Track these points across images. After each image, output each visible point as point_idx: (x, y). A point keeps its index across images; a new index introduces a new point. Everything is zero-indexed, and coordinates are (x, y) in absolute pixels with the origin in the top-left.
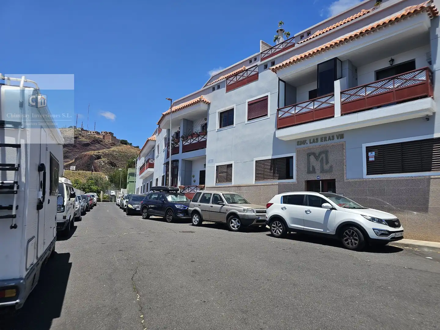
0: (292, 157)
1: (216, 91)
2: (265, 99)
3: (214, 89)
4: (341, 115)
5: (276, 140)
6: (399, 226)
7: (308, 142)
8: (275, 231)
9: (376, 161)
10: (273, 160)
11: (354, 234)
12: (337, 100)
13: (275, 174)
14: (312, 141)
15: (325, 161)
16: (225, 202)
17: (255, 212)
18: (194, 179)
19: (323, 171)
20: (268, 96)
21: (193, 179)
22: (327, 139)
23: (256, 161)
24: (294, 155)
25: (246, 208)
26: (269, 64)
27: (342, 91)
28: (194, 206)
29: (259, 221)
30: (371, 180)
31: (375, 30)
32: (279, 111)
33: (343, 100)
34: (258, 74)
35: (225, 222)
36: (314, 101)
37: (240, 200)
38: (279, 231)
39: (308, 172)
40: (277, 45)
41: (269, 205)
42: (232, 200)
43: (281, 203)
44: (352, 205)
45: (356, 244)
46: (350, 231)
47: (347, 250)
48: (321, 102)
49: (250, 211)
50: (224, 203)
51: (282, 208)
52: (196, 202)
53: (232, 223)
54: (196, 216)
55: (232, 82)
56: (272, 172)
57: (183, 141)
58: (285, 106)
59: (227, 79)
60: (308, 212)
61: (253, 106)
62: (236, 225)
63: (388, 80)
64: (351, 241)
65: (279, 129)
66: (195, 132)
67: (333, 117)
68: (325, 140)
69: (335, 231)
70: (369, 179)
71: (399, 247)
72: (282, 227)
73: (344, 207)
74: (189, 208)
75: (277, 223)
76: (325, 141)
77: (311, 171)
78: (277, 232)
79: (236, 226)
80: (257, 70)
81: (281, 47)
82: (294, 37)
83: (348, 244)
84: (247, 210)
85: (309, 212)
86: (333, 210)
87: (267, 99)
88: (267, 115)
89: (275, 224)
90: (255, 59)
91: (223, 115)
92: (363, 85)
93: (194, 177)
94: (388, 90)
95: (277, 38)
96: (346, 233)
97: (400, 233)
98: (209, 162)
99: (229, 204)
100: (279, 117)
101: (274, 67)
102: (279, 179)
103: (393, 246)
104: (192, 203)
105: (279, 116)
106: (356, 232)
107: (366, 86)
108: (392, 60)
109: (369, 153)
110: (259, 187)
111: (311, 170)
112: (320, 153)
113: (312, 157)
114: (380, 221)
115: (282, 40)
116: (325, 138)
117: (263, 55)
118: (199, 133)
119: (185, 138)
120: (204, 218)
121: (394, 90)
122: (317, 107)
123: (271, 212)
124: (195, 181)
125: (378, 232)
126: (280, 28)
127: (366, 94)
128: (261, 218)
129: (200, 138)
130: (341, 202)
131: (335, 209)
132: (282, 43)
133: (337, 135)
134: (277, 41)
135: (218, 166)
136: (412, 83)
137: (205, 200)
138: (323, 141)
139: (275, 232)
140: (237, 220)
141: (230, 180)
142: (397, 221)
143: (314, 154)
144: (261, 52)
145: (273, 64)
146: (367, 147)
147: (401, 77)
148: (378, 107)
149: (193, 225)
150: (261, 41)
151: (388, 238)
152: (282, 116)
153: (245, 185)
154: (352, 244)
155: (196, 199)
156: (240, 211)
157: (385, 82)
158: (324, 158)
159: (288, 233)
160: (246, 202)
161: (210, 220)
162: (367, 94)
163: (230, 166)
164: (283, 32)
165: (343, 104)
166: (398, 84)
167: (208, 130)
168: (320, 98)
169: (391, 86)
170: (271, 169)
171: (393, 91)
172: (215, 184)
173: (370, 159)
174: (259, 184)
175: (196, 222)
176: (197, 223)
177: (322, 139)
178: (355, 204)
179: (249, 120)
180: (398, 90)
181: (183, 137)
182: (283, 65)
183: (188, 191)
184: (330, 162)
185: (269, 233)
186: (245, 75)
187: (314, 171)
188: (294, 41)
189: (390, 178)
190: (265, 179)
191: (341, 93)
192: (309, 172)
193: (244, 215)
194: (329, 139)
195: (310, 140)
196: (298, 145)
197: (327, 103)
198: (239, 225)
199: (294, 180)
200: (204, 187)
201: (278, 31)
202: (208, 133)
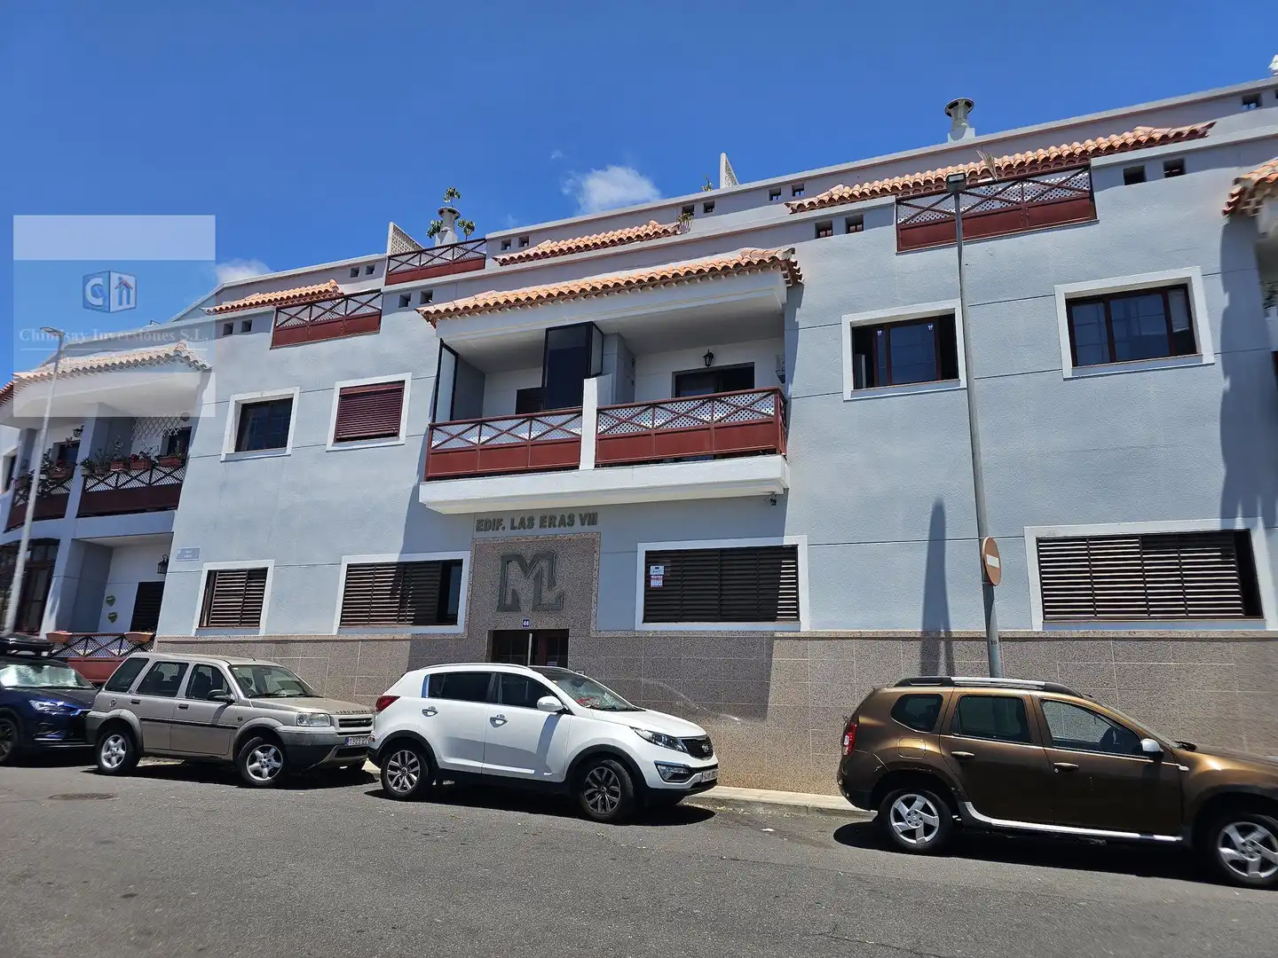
0: (459, 563)
1: (237, 338)
2: (396, 390)
3: (229, 330)
4: (596, 466)
5: (417, 509)
6: (708, 754)
7: (506, 523)
8: (395, 779)
9: (666, 588)
10: (403, 569)
11: (612, 779)
12: (588, 427)
13: (404, 607)
14: (516, 524)
15: (545, 580)
16: (237, 691)
17: (337, 723)
18: (113, 609)
19: (538, 607)
20: (404, 382)
21: (106, 610)
22: (557, 523)
23: (349, 566)
24: (465, 556)
25: (307, 711)
26: (416, 298)
27: (601, 407)
28: (114, 704)
29: (345, 751)
30: (651, 635)
31: (681, 280)
32: (435, 431)
33: (601, 429)
34: (379, 315)
35: (230, 757)
36: (532, 418)
37: (284, 685)
38: (408, 780)
39: (498, 607)
40: (438, 248)
41: (384, 703)
42: (257, 685)
43: (423, 696)
44: (608, 700)
45: (613, 804)
46: (601, 772)
47: (592, 823)
48: (549, 425)
49: (322, 719)
50: (232, 697)
51: (425, 712)
52: (124, 691)
53: (254, 759)
54: (115, 741)
55: (294, 322)
56: (397, 603)
57: (86, 478)
58: (451, 420)
59: (278, 310)
60: (498, 722)
61: (353, 401)
62: (268, 766)
63: (701, 401)
64: (604, 799)
65: (429, 479)
66: (141, 452)
67: (576, 467)
68: (552, 524)
69: (566, 771)
70: (648, 632)
71: (706, 807)
72: (418, 768)
73: (592, 707)
74: (92, 713)
75: (406, 755)
76: (550, 527)
77: (509, 604)
78: (404, 783)
79: (266, 770)
80: (377, 303)
81: (449, 256)
82: (485, 240)
83: (595, 805)
84: (311, 719)
85: (502, 722)
86: (565, 716)
87: (401, 391)
88: (395, 435)
89: (399, 759)
90: (370, 270)
91: (251, 415)
92: (649, 402)
93: (111, 601)
94: (701, 424)
95: (437, 229)
96: (593, 777)
97: (710, 772)
98: (180, 557)
99: (250, 700)
100: (433, 446)
101: (432, 309)
102: (416, 622)
103: (692, 805)
104: (104, 693)
105: (434, 443)
106: (617, 772)
107: (654, 405)
108: (710, 356)
109: (652, 568)
110: (349, 644)
111: (509, 600)
112: (537, 558)
113: (514, 568)
114: (671, 742)
115: (450, 238)
116: (553, 518)
117: (393, 264)
118: (157, 457)
119: (96, 468)
120: (148, 745)
121: (712, 426)
122: (540, 436)
123: (389, 723)
124: (113, 618)
125: (665, 772)
126: (448, 203)
127: (653, 424)
128: (351, 743)
129: (157, 475)
130: (582, 691)
131: (569, 712)
132: (453, 246)
133: (580, 515)
134: (436, 235)
135: (215, 572)
136: (749, 416)
137: (160, 683)
138: (545, 527)
139: (397, 784)
140: (273, 750)
141: (254, 621)
142: (707, 741)
143: (519, 558)
144: (389, 254)
145: (427, 297)
146: (647, 553)
147: (727, 398)
148: (677, 460)
149: (101, 771)
150: (391, 224)
151: (686, 784)
152: (440, 444)
153: (306, 639)
154: (604, 807)
155: (122, 681)
156: (286, 722)
157: (695, 404)
158: (546, 573)
159: (434, 784)
160: (306, 694)
161: (171, 753)
162: (656, 424)
163: (261, 574)
164: (457, 218)
165: (601, 439)
166: (720, 415)
167: (192, 451)
168: (545, 415)
169: (708, 416)
170: (393, 592)
171: (709, 429)
172: (194, 631)
173: (654, 583)
174: (350, 637)
175: (114, 759)
176: (116, 765)
177: (543, 519)
178: (616, 698)
179: (338, 440)
180: (721, 428)
181: (90, 462)
182: (457, 309)
183: (81, 652)
184: (559, 583)
185: (378, 786)
186: (341, 310)
187: (515, 607)
188: (483, 250)
189: (694, 632)
190: (371, 620)
191: (599, 411)
192: (503, 608)
193: (299, 734)
194: (562, 523)
195: (513, 520)
196: (478, 529)
197: (563, 430)
198: (278, 765)
199: (459, 628)
200: (152, 638)
201: (441, 212)
202: (191, 464)
